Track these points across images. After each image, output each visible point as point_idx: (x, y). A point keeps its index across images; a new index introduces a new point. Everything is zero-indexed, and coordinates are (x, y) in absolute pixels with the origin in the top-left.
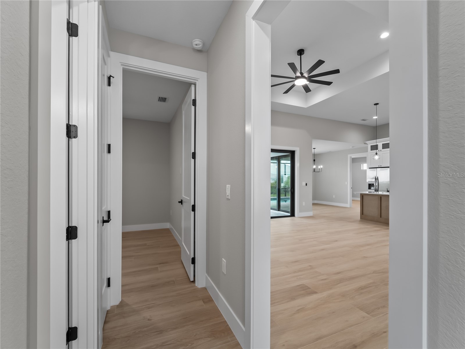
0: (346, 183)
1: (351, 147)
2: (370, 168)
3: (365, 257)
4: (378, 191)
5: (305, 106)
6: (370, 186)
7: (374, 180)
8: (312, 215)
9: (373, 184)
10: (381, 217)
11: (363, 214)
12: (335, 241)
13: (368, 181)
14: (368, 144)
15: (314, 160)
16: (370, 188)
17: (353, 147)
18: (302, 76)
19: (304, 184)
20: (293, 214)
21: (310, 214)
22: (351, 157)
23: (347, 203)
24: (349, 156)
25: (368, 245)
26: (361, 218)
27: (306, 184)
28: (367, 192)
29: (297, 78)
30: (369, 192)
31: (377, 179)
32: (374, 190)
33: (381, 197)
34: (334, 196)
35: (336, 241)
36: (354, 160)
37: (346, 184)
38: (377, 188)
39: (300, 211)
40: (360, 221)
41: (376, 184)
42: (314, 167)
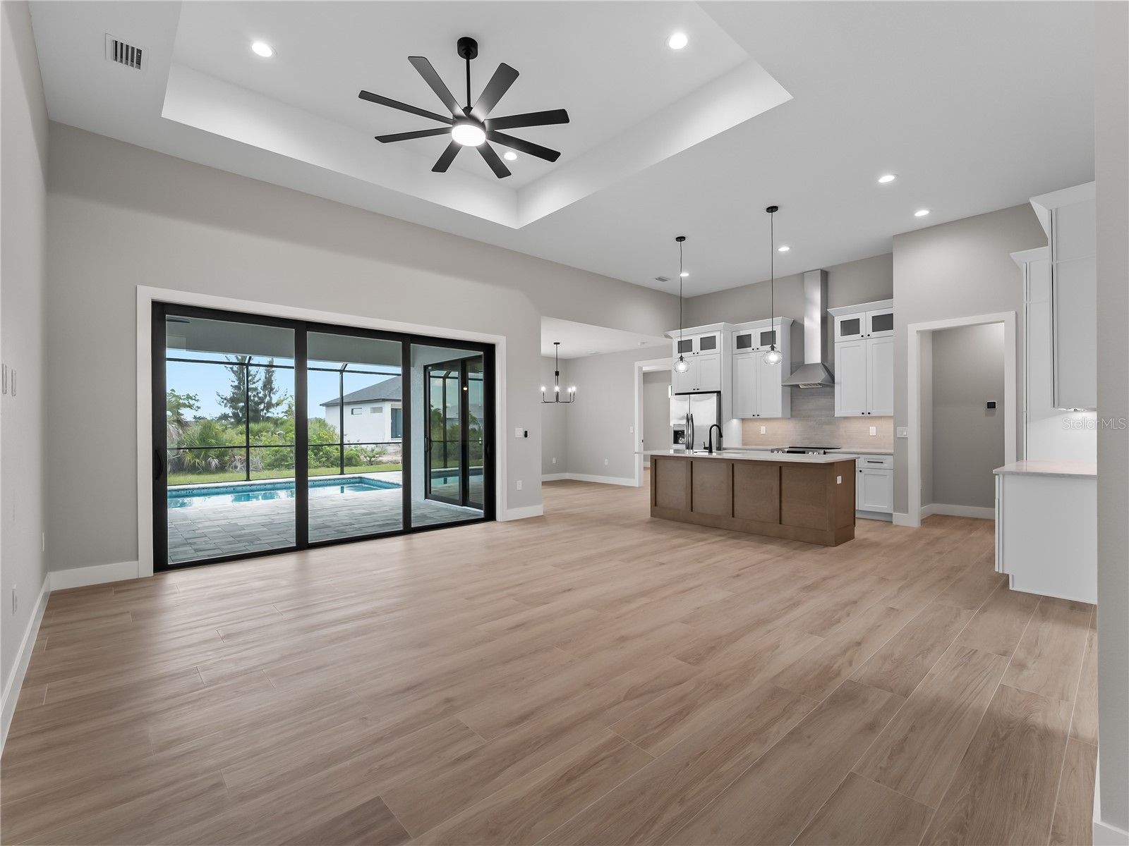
0: (631, 428)
1: (639, 344)
2: (676, 394)
3: (623, 639)
4: (692, 449)
5: (516, 226)
6: (678, 435)
7: (684, 422)
8: (542, 514)
9: (683, 432)
10: (692, 511)
11: (656, 505)
12: (564, 591)
13: (672, 423)
14: (672, 338)
15: (557, 373)
16: (676, 441)
17: (644, 343)
18: (468, 117)
19: (519, 433)
20: (490, 515)
21: (537, 510)
22: (640, 368)
23: (633, 477)
24: (637, 364)
25: (644, 594)
26: (653, 514)
27: (526, 432)
28: (671, 452)
29: (457, 119)
30: (676, 451)
31: (690, 419)
32: (683, 447)
33: (692, 462)
34: (606, 462)
35: (569, 590)
36: (647, 377)
37: (632, 431)
38: (690, 440)
39: (510, 505)
40: (650, 522)
41: (688, 432)
42: (557, 389)
